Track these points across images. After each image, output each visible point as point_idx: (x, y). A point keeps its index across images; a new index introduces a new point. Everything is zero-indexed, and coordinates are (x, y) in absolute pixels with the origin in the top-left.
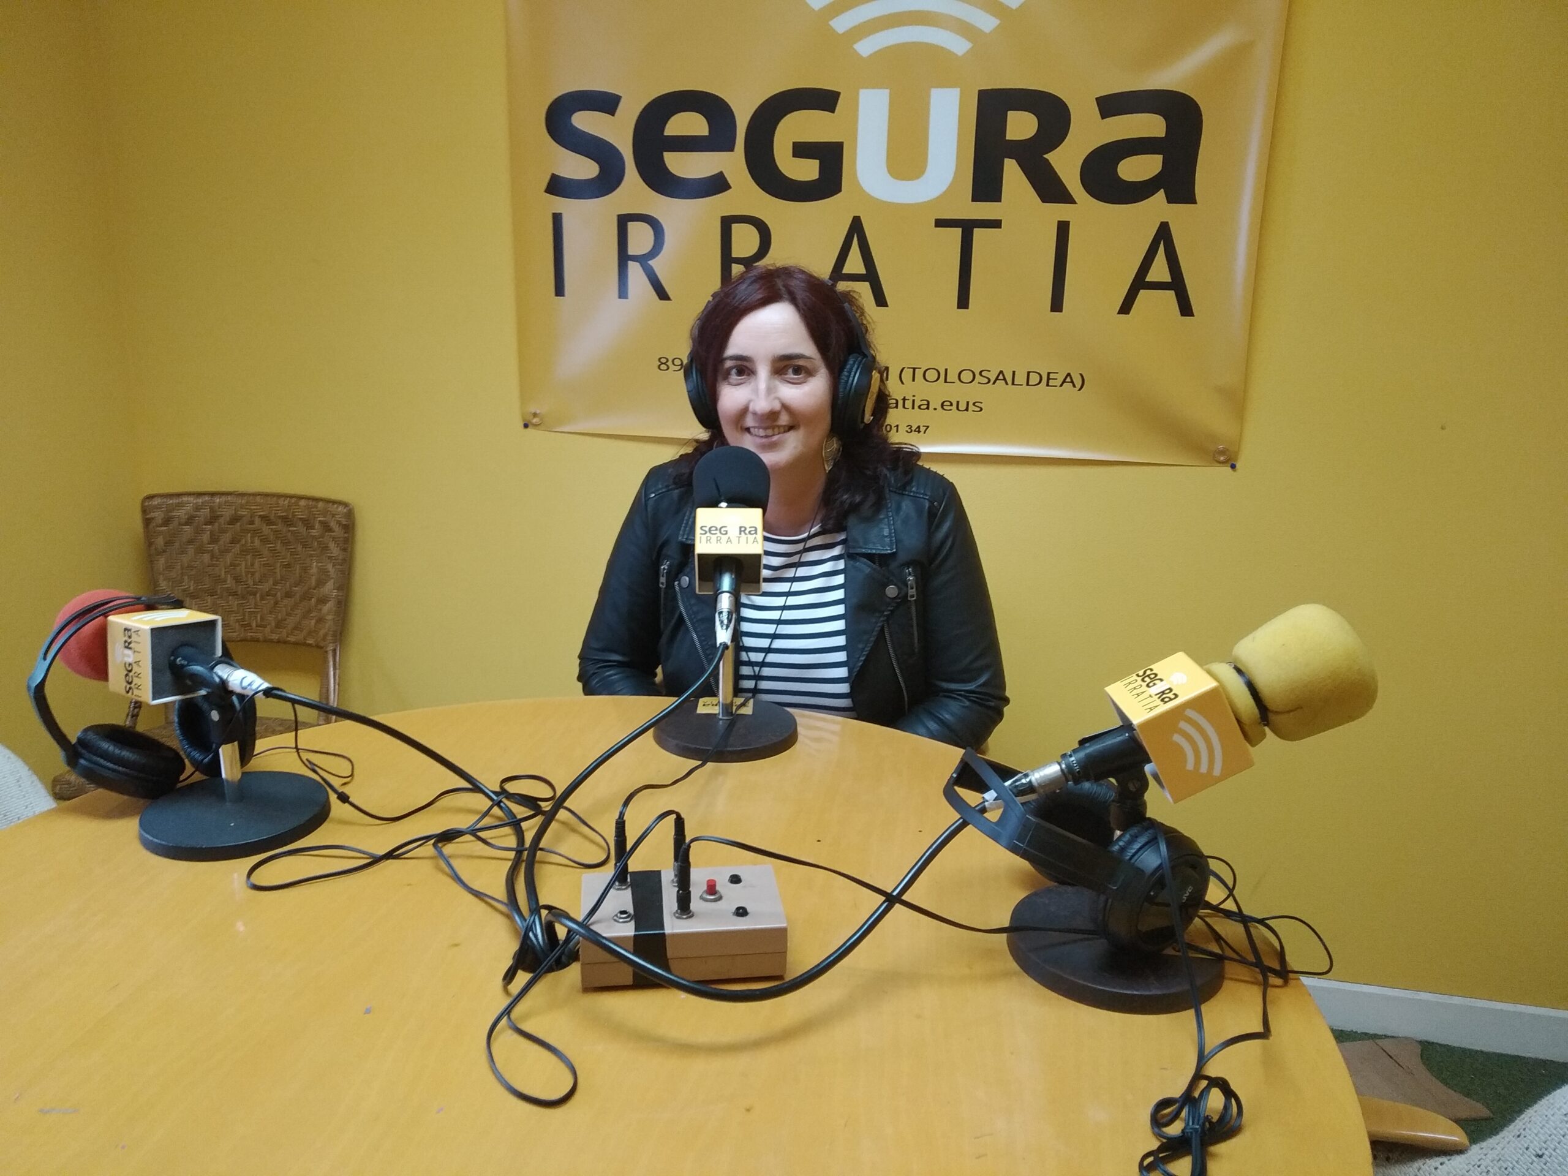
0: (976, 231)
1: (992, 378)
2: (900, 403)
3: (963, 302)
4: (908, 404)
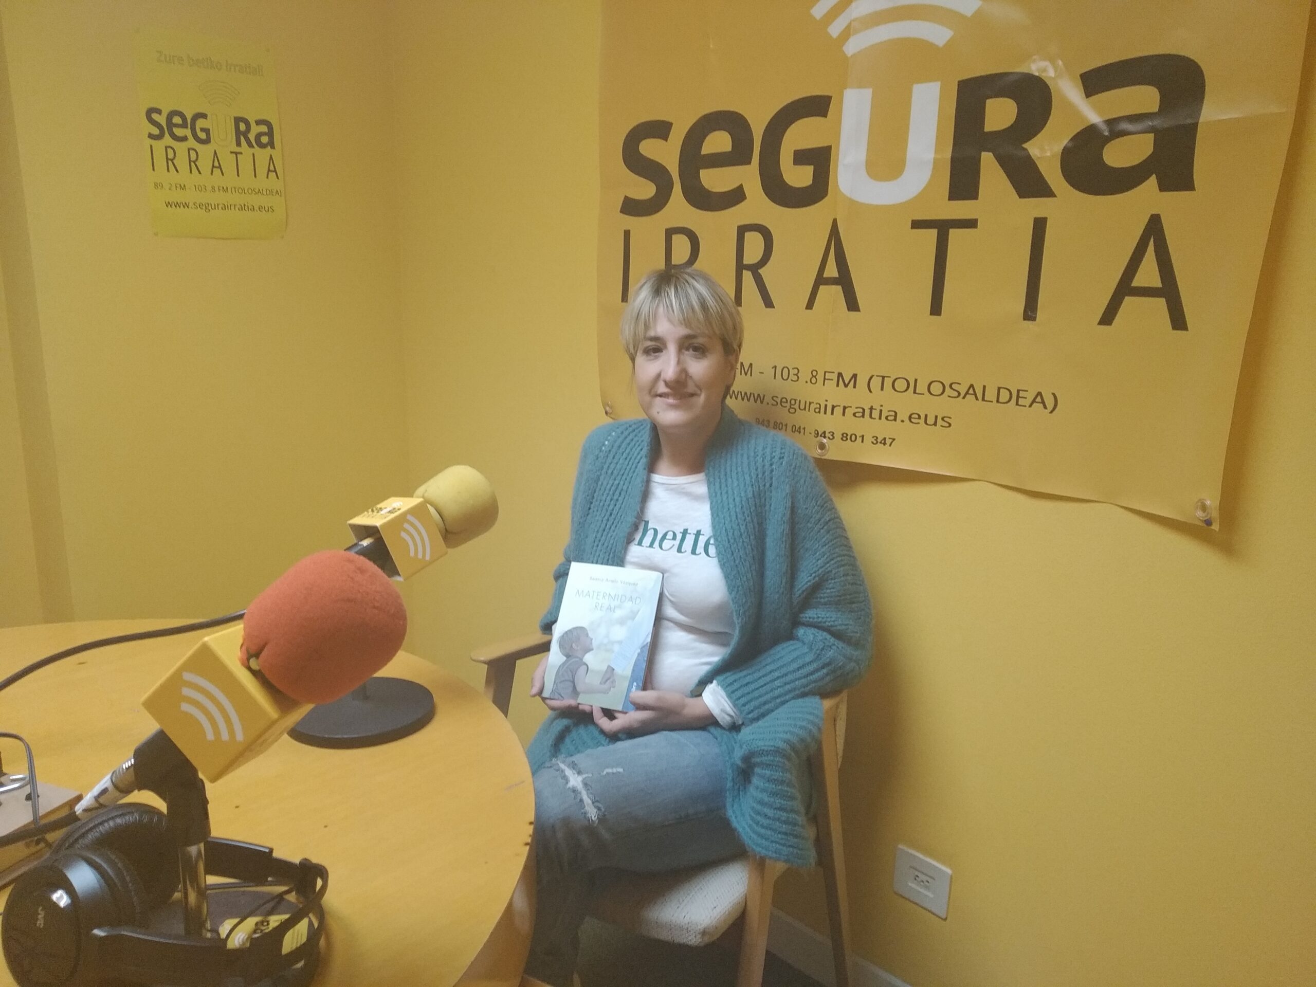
0: (951, 231)
1: (963, 389)
2: (867, 412)
3: (936, 308)
4: (876, 414)
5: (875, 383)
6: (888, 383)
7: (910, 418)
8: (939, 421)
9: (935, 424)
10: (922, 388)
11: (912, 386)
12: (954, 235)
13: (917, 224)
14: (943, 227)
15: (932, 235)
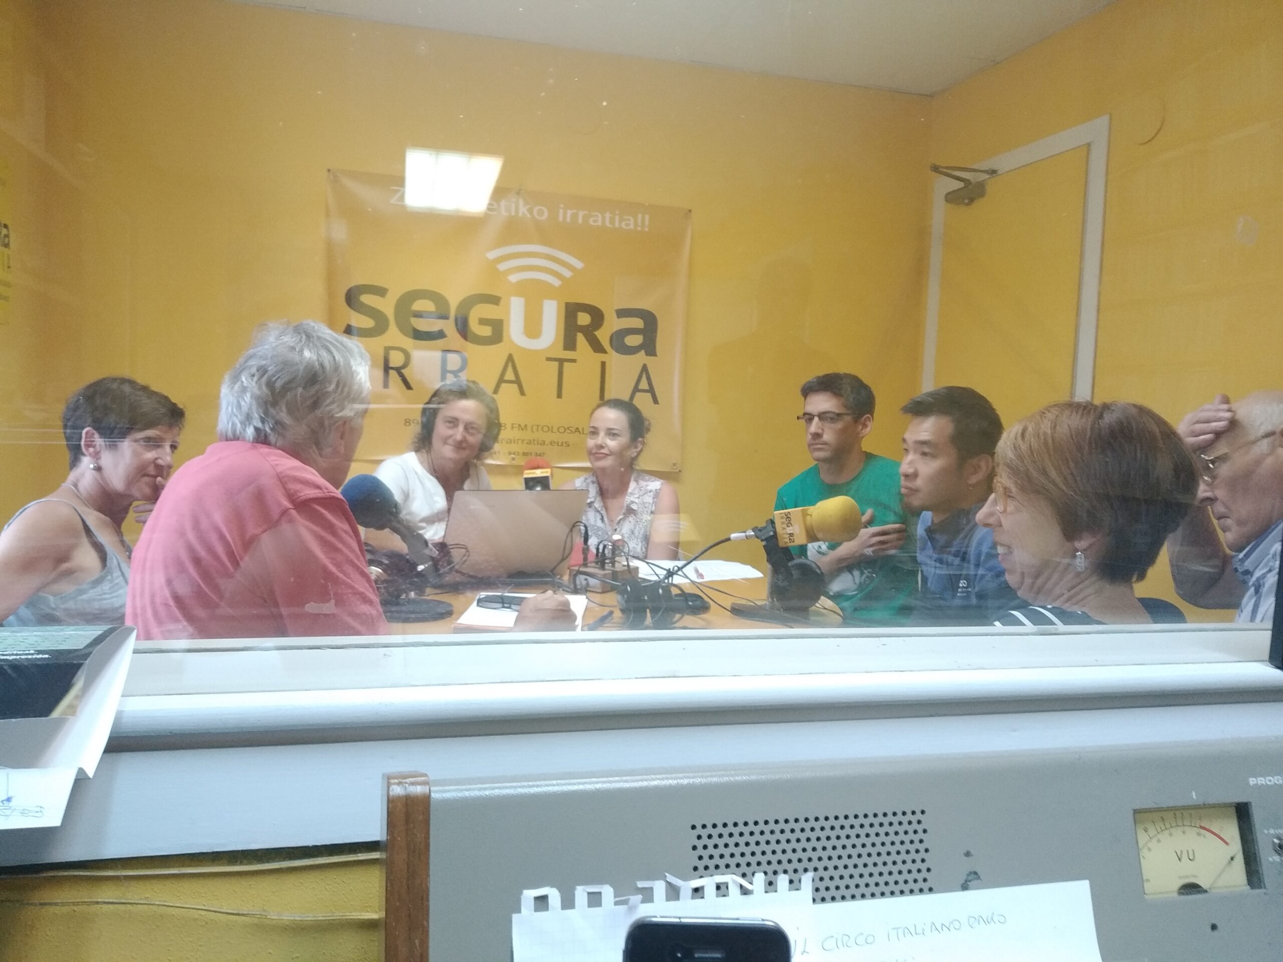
1: (574, 430)
2: (532, 442)
3: (559, 396)
4: (536, 442)
5: (535, 428)
6: (540, 427)
7: (551, 443)
8: (564, 444)
9: (562, 445)
10: (555, 430)
11: (550, 429)
12: (566, 364)
13: (549, 359)
14: (561, 361)
15: (556, 364)
